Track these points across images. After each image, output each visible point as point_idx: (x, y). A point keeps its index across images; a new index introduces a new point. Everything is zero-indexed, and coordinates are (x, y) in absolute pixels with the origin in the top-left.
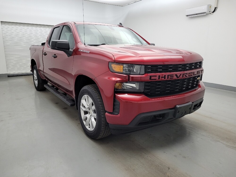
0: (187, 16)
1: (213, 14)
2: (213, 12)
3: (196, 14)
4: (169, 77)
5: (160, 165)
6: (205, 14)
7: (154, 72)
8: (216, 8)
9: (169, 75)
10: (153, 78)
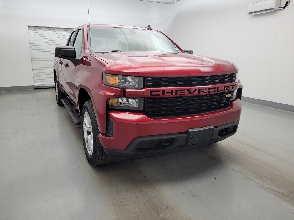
0: (249, 13)
1: (283, 10)
2: (284, 8)
3: (262, 11)
4: (178, 93)
5: (158, 203)
6: (273, 10)
7: (157, 86)
8: (288, 2)
9: (178, 90)
10: (154, 93)
